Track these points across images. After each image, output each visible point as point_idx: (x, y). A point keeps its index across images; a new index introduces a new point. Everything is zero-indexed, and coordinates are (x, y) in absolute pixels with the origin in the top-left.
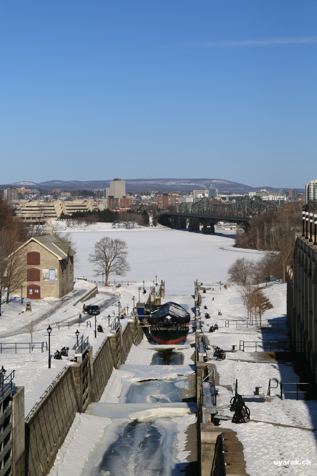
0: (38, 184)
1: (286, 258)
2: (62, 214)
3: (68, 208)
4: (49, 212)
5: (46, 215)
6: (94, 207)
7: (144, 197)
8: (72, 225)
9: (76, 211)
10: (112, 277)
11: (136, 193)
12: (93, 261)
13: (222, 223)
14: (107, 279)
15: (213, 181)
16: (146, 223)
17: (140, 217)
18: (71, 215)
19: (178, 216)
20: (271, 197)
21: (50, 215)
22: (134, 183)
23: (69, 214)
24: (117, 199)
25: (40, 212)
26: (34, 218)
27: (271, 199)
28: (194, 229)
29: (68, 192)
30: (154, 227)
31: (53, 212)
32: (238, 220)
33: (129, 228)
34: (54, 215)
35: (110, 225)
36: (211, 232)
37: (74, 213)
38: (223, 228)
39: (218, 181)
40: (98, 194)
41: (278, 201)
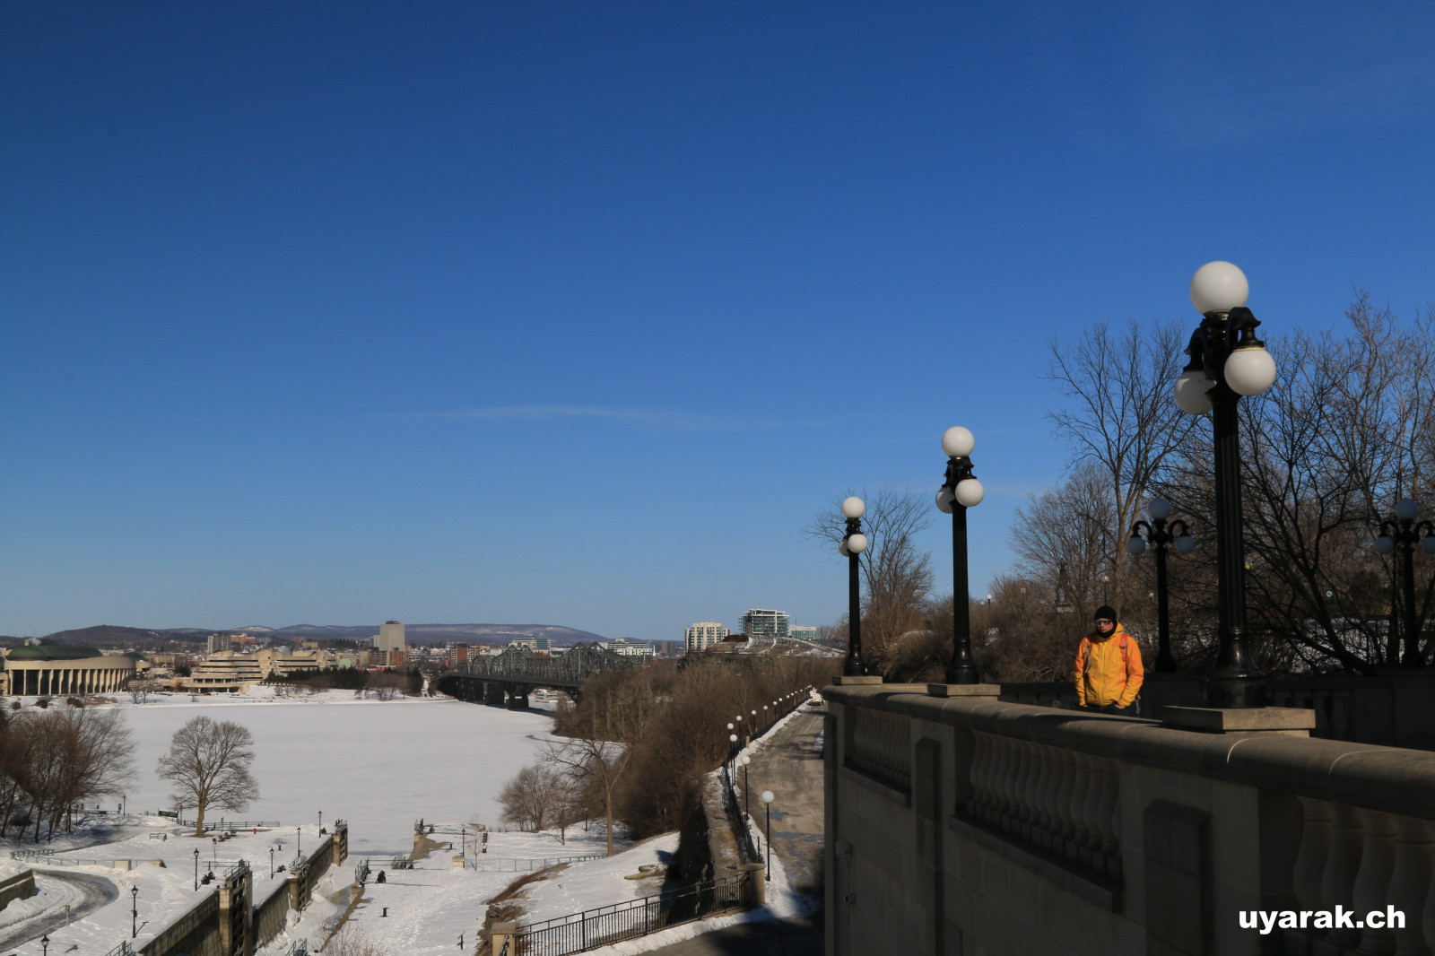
0: (276, 630)
1: (615, 781)
2: (272, 674)
3: (282, 664)
4: (248, 669)
5: (243, 675)
6: (330, 663)
7: (435, 651)
8: (284, 693)
9: (294, 669)
10: (213, 814)
11: (424, 644)
12: (169, 775)
13: (545, 691)
14: (201, 817)
15: (548, 629)
16: (415, 690)
17: (405, 680)
18: (286, 675)
19: (469, 679)
20: (630, 651)
21: (250, 676)
22: (426, 629)
23: (283, 674)
24: (384, 652)
25: (231, 670)
26: (218, 681)
27: (631, 654)
28: (495, 701)
29: (315, 641)
30: (429, 698)
31: (256, 670)
32: (565, 685)
33: (385, 699)
34: (257, 675)
35: (352, 692)
36: (522, 706)
37: (290, 673)
38: (545, 699)
39: (556, 629)
40: (362, 646)
41: (642, 656)
